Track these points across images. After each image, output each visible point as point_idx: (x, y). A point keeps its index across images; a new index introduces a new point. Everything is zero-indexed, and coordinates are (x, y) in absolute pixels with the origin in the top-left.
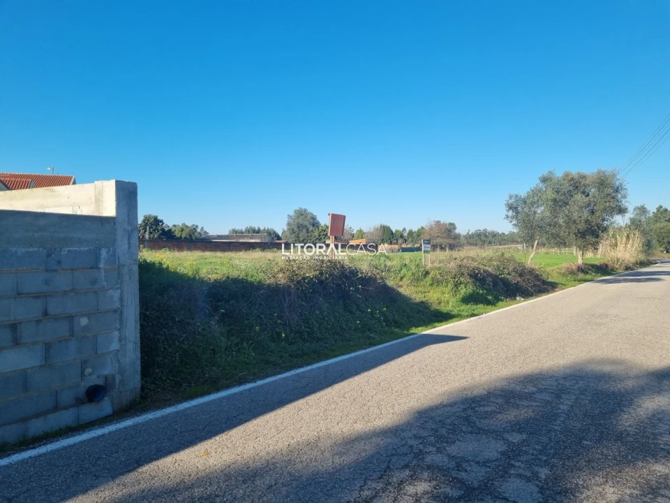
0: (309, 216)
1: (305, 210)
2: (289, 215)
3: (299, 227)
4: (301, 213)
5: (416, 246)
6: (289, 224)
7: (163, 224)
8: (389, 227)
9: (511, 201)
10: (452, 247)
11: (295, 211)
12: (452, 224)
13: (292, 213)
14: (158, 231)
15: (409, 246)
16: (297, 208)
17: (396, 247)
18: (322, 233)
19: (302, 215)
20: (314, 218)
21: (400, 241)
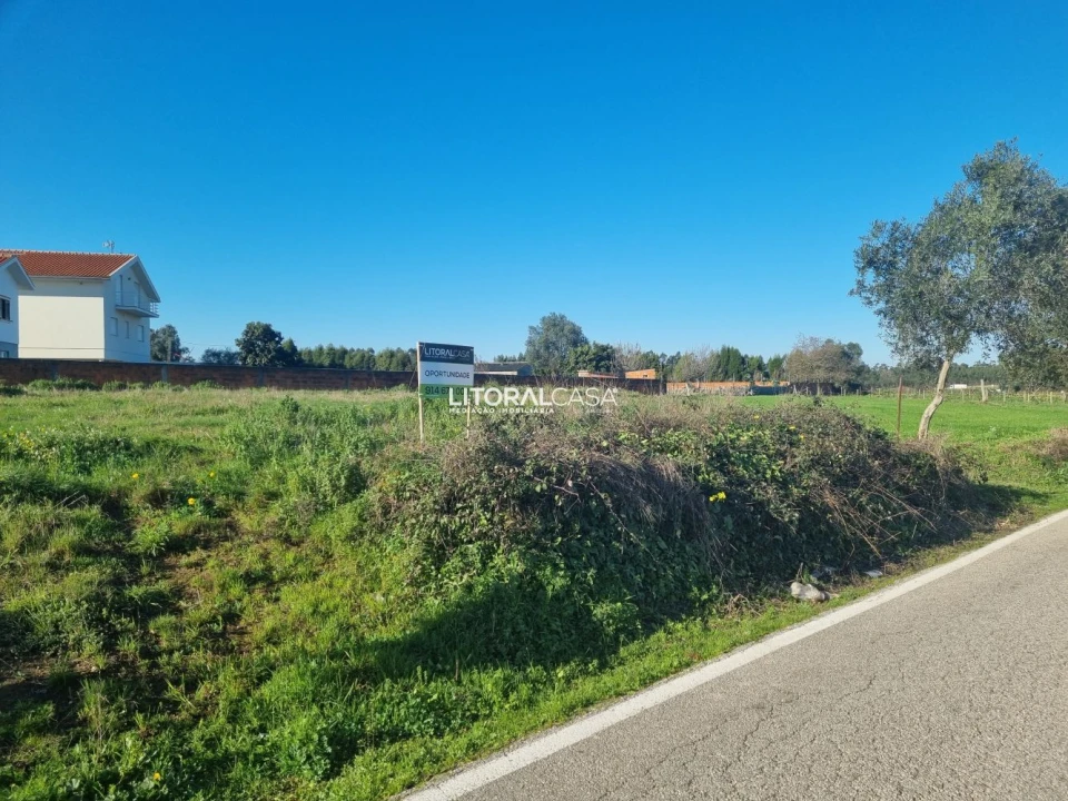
0: (567, 328)
1: (562, 317)
2: (531, 328)
3: (547, 348)
4: (555, 323)
5: (782, 384)
6: (530, 343)
7: (281, 339)
8: (737, 351)
9: (877, 243)
10: (853, 388)
11: (544, 319)
12: (853, 346)
13: (537, 323)
14: (270, 352)
15: (770, 384)
16: (547, 315)
17: (744, 385)
18: (580, 359)
19: (555, 325)
20: (576, 332)
21: (758, 375)
